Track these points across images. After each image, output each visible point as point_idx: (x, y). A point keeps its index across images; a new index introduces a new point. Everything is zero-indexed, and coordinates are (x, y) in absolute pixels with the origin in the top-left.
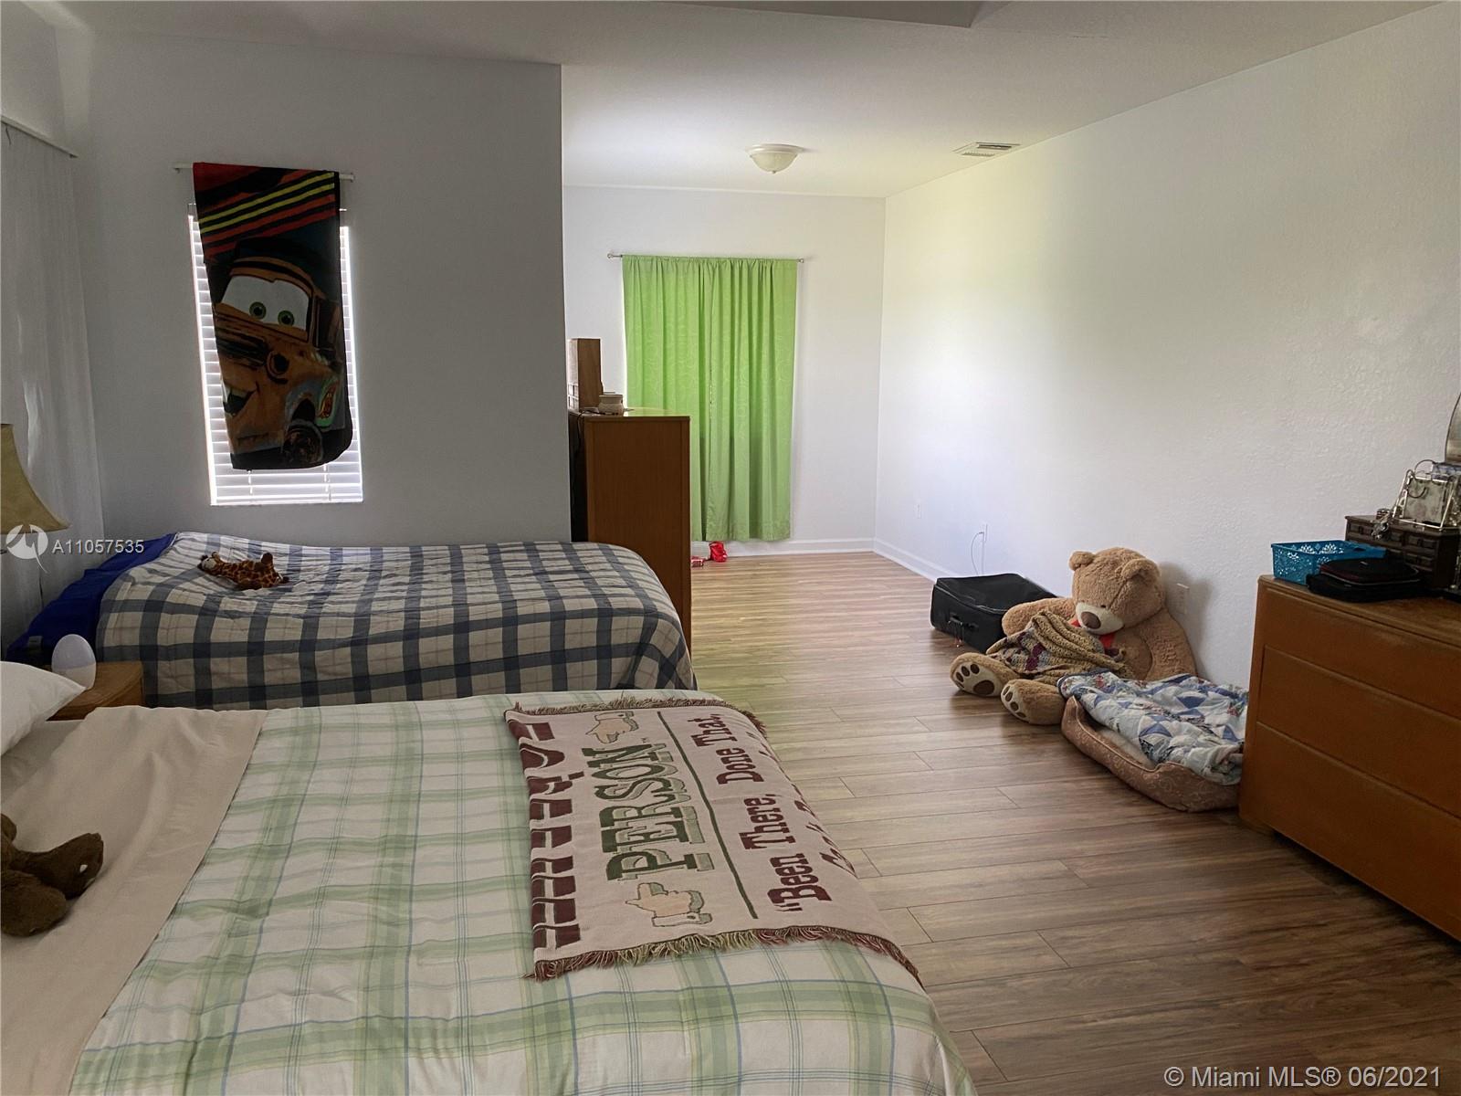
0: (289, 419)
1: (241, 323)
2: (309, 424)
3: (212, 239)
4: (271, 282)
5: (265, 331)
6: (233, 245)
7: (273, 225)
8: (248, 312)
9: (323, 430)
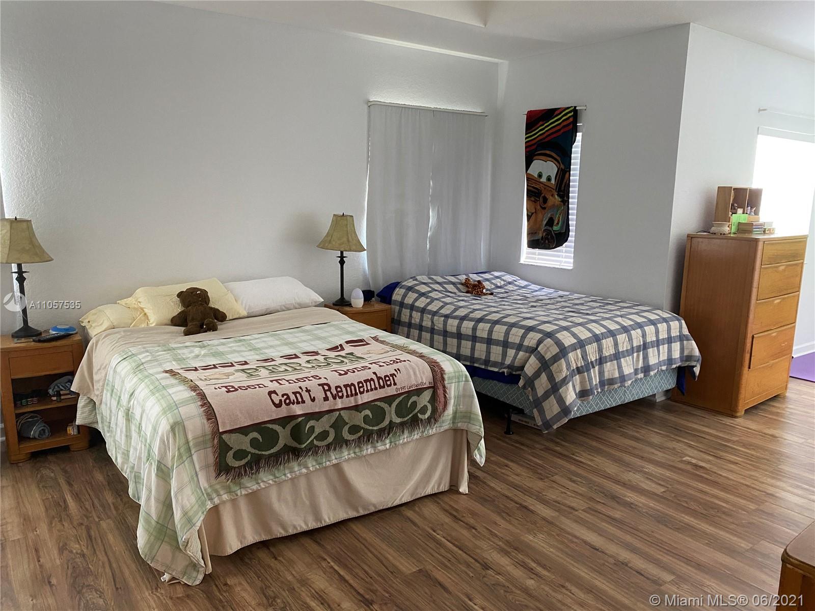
0: (544, 226)
1: (534, 181)
2: (551, 229)
3: (528, 144)
4: (546, 162)
5: (542, 185)
6: (535, 146)
7: (549, 135)
8: (536, 176)
9: (556, 232)
